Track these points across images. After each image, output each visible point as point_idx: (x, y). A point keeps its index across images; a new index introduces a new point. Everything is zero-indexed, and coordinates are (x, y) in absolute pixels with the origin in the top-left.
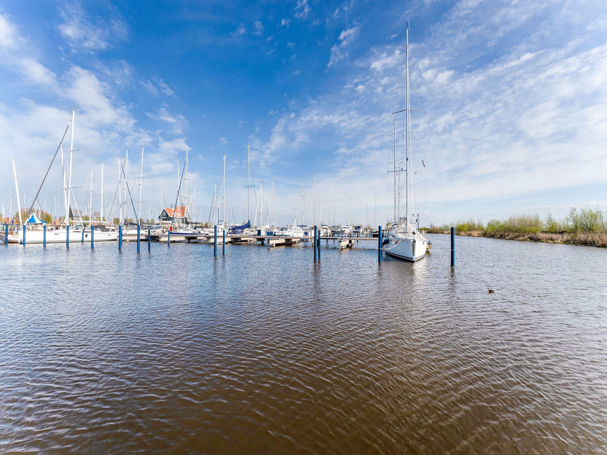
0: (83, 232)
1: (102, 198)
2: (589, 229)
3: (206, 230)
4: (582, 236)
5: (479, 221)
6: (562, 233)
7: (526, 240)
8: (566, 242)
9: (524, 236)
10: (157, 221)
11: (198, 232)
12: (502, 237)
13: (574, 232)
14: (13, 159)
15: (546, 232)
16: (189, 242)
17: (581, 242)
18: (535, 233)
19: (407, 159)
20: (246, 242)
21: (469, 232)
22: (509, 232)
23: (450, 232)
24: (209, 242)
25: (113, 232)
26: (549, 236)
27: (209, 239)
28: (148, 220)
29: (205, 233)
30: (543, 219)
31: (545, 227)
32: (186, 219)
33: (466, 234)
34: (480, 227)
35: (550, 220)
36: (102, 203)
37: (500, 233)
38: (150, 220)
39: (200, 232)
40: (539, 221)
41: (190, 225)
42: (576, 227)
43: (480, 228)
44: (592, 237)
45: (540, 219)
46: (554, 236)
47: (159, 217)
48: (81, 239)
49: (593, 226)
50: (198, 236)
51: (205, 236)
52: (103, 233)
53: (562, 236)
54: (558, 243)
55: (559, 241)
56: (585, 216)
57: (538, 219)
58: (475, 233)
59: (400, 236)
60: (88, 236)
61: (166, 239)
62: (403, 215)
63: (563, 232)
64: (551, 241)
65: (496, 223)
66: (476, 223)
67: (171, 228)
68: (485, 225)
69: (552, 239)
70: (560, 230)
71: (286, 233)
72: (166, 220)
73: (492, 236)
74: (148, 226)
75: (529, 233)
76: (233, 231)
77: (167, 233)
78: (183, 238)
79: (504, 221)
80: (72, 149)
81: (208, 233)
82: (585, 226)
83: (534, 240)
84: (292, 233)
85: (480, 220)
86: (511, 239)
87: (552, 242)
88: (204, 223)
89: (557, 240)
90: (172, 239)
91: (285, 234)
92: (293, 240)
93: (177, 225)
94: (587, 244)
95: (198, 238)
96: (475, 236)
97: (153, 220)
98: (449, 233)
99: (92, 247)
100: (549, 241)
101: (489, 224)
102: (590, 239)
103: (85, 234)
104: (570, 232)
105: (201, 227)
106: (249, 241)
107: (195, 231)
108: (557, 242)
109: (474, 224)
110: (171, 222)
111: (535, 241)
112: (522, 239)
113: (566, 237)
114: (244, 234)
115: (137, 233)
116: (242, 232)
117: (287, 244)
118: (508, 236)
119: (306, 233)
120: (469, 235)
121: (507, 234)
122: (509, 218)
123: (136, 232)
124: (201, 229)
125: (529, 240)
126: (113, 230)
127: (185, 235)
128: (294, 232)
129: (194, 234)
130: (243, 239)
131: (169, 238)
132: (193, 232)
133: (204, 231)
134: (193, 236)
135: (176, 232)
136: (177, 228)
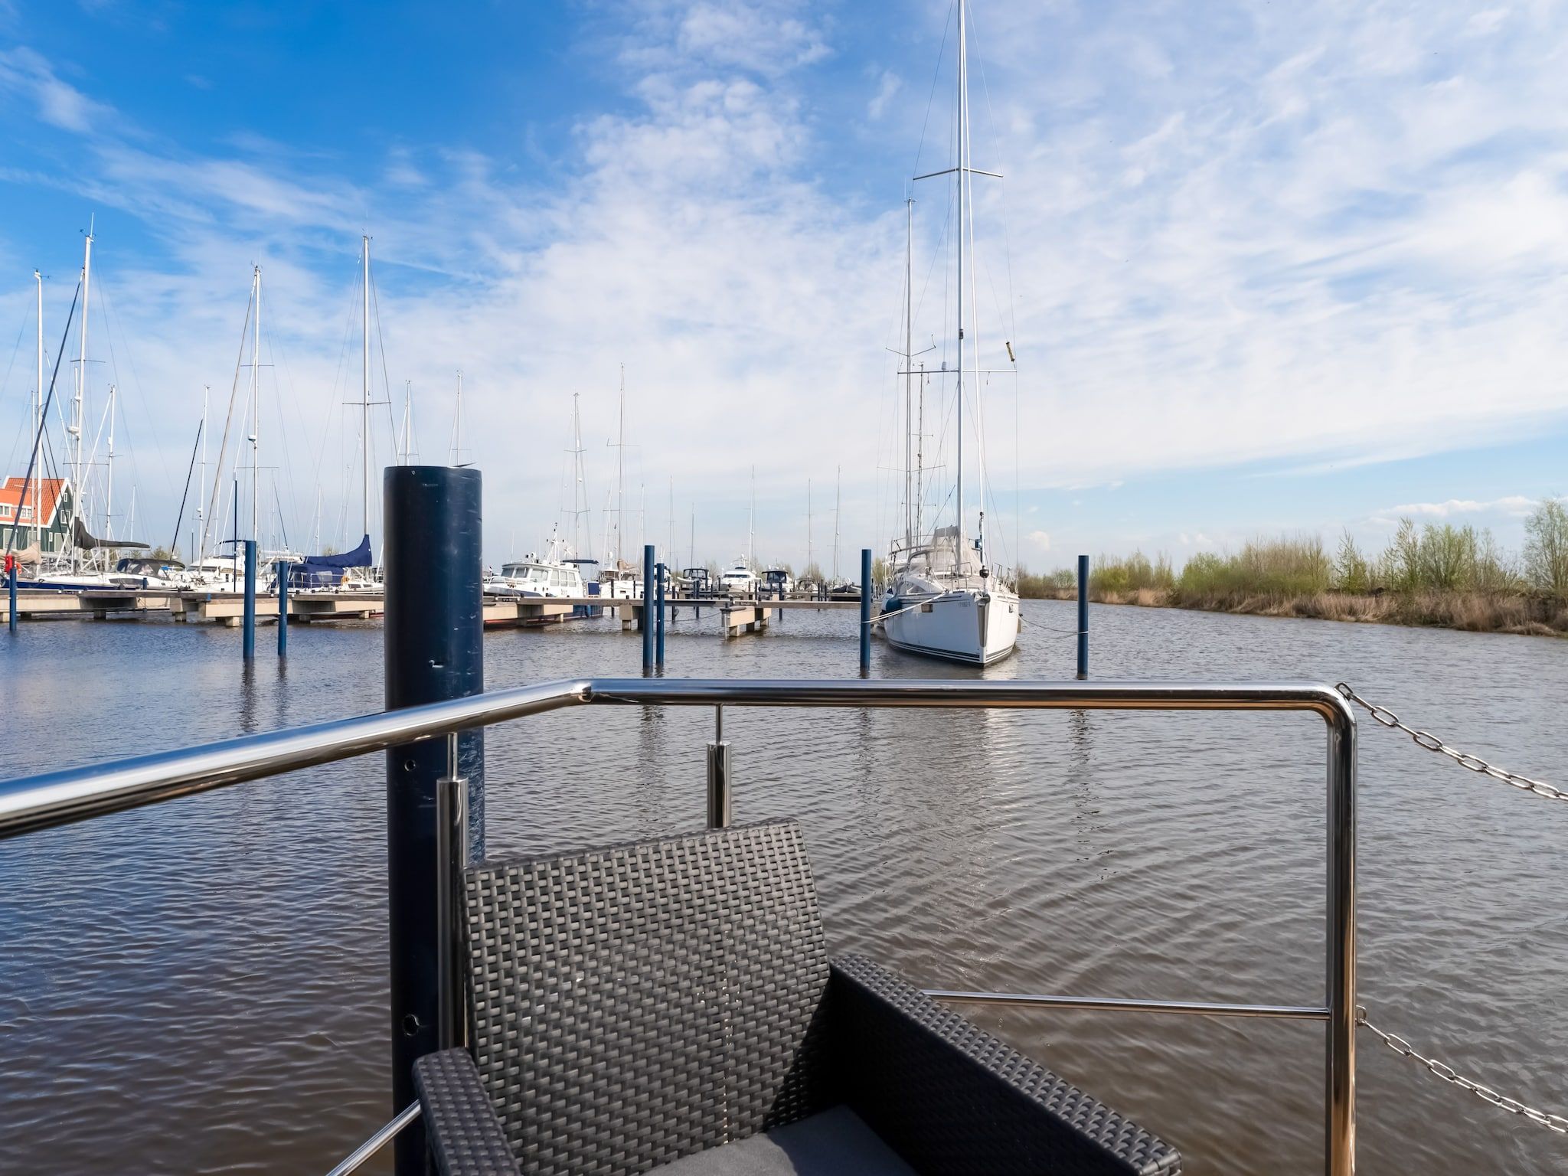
2: (1442, 581)
3: (171, 576)
4: (1423, 602)
5: (1161, 560)
6: (1377, 592)
7: (1286, 615)
8: (1387, 619)
9: (1281, 603)
11: (136, 581)
12: (1224, 606)
13: (1406, 591)
15: (1337, 591)
16: (100, 619)
17: (1420, 617)
18: (1311, 593)
19: (961, 335)
20: (356, 621)
21: (1131, 594)
22: (1242, 593)
23: (1076, 593)
26: (1345, 600)
27: (195, 608)
29: (171, 583)
30: (1333, 552)
31: (1338, 575)
32: (80, 525)
33: (1122, 600)
34: (1162, 577)
35: (1350, 554)
37: (1218, 595)
39: (144, 582)
40: (1322, 554)
41: (96, 554)
42: (1412, 574)
43: (1163, 580)
44: (1448, 604)
45: (1324, 553)
46: (1359, 602)
49: (1453, 572)
51: (176, 596)
53: (1377, 602)
54: (1367, 621)
55: (1369, 617)
56: (1434, 545)
57: (1319, 552)
58: (1147, 596)
59: (939, 586)
62: (947, 521)
63: (1380, 590)
64: (1349, 617)
65: (1209, 565)
66: (1153, 565)
68: (1178, 572)
69: (1352, 612)
70: (1373, 583)
71: (526, 585)
73: (1196, 605)
75: (1294, 595)
76: (298, 577)
78: (73, 604)
79: (1230, 557)
81: (184, 584)
82: (1432, 571)
83: (1309, 613)
84: (547, 584)
85: (1163, 555)
86: (1247, 613)
87: (1353, 619)
89: (1364, 613)
90: (25, 605)
91: (519, 588)
92: (549, 610)
94: (1437, 622)
95: (141, 603)
96: (1148, 606)
98: (1071, 598)
100: (1344, 616)
101: (1189, 569)
102: (1442, 608)
104: (1396, 591)
105: (149, 562)
106: (367, 615)
107: (122, 576)
108: (1363, 618)
109: (1147, 567)
111: (1309, 617)
112: (1276, 612)
113: (1387, 604)
114: (345, 587)
116: (337, 581)
117: (524, 623)
118: (1240, 603)
119: (594, 589)
120: (1133, 602)
121: (1236, 597)
122: (1244, 548)
124: (145, 569)
125: (1294, 614)
127: (79, 592)
128: (552, 584)
129: (119, 589)
130: (341, 607)
131: (11, 600)
132: (112, 581)
133: (163, 579)
134: (117, 596)
135: (36, 580)
136: (36, 564)
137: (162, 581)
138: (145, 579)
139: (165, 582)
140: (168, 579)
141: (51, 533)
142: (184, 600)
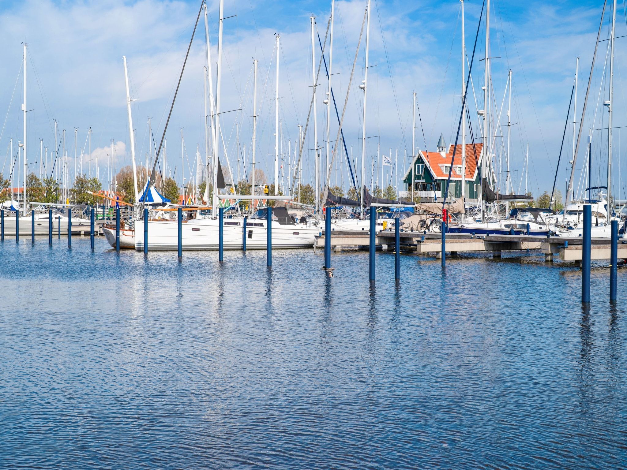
0: (246, 224)
1: (277, 134)
3: (545, 220)
10: (402, 193)
11: (523, 226)
14: (124, 57)
16: (497, 258)
24: (557, 259)
25: (302, 225)
27: (558, 251)
28: (377, 191)
29: (544, 228)
32: (486, 184)
36: (277, 148)
38: (382, 188)
39: (528, 226)
41: (496, 204)
47: (408, 181)
48: (240, 243)
50: (525, 240)
51: (546, 241)
52: (283, 226)
60: (254, 235)
61: (434, 247)
67: (445, 212)
72: (424, 188)
74: (384, 208)
77: (435, 229)
78: (479, 246)
80: (221, 17)
81: (553, 229)
88: (537, 196)
90: (450, 247)
93: (458, 205)
95: (525, 245)
97: (389, 190)
99: (269, 265)
103: (248, 229)
105: (530, 209)
107: (513, 222)
110: (439, 194)
115: (367, 229)
123: (365, 225)
124: (529, 216)
126: (303, 220)
127: (485, 235)
129: (510, 233)
131: (442, 244)
132: (506, 226)
133: (540, 224)
134: (507, 240)
135: (460, 226)
136: (461, 214)
137: (539, 226)
138: (528, 224)
139: (542, 226)
140: (544, 224)
141: (475, 185)
142: (551, 244)
